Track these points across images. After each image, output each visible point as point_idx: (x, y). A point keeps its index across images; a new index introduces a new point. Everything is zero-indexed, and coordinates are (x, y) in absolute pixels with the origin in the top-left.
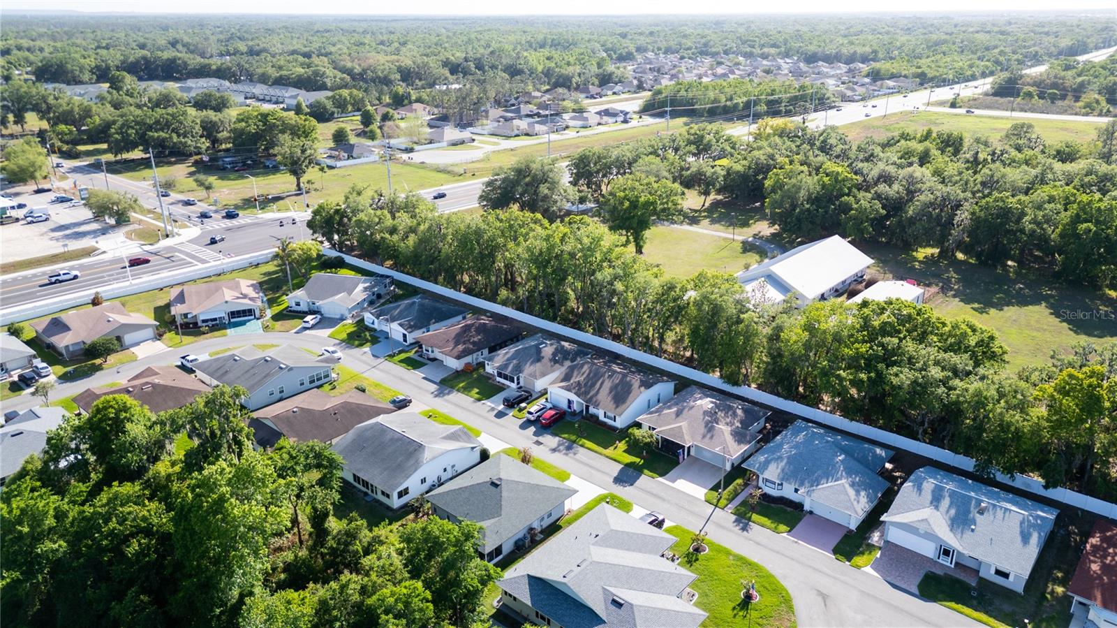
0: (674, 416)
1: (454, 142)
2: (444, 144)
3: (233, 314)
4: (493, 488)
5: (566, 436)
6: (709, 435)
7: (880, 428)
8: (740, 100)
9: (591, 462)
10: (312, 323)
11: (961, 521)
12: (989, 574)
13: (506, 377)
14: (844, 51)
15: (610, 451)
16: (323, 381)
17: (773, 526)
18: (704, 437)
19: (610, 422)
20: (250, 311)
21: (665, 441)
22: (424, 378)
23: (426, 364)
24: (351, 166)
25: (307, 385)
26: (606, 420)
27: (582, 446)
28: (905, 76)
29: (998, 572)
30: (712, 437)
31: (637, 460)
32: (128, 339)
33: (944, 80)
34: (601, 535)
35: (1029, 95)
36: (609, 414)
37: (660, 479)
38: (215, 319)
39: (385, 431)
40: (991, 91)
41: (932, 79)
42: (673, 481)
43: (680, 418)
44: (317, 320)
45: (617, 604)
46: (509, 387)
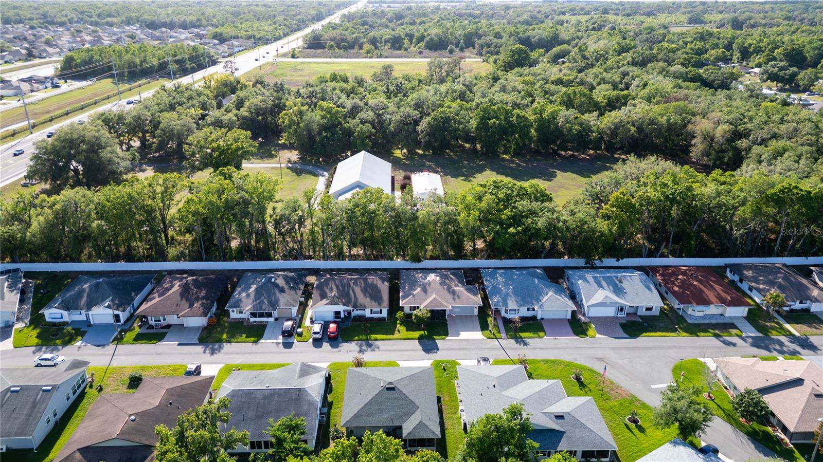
0: (423, 293)
4: (392, 392)
5: (356, 338)
6: (456, 297)
7: (519, 258)
8: (155, 62)
9: (395, 347)
11: (619, 291)
12: (642, 312)
13: (261, 315)
14: (176, 19)
15: (397, 335)
16: (82, 386)
17: (536, 335)
18: (454, 299)
19: (379, 315)
21: (432, 312)
22: (179, 345)
23: (166, 333)
25: (72, 397)
26: (373, 315)
27: (376, 340)
28: (241, 37)
29: (648, 309)
30: (459, 297)
31: (422, 332)
33: (268, 40)
34: (495, 383)
35: (331, 47)
36: (374, 310)
37: (448, 338)
39: (251, 394)
40: (306, 46)
41: (260, 39)
42: (458, 335)
43: (428, 293)
45: (560, 417)
46: (267, 322)
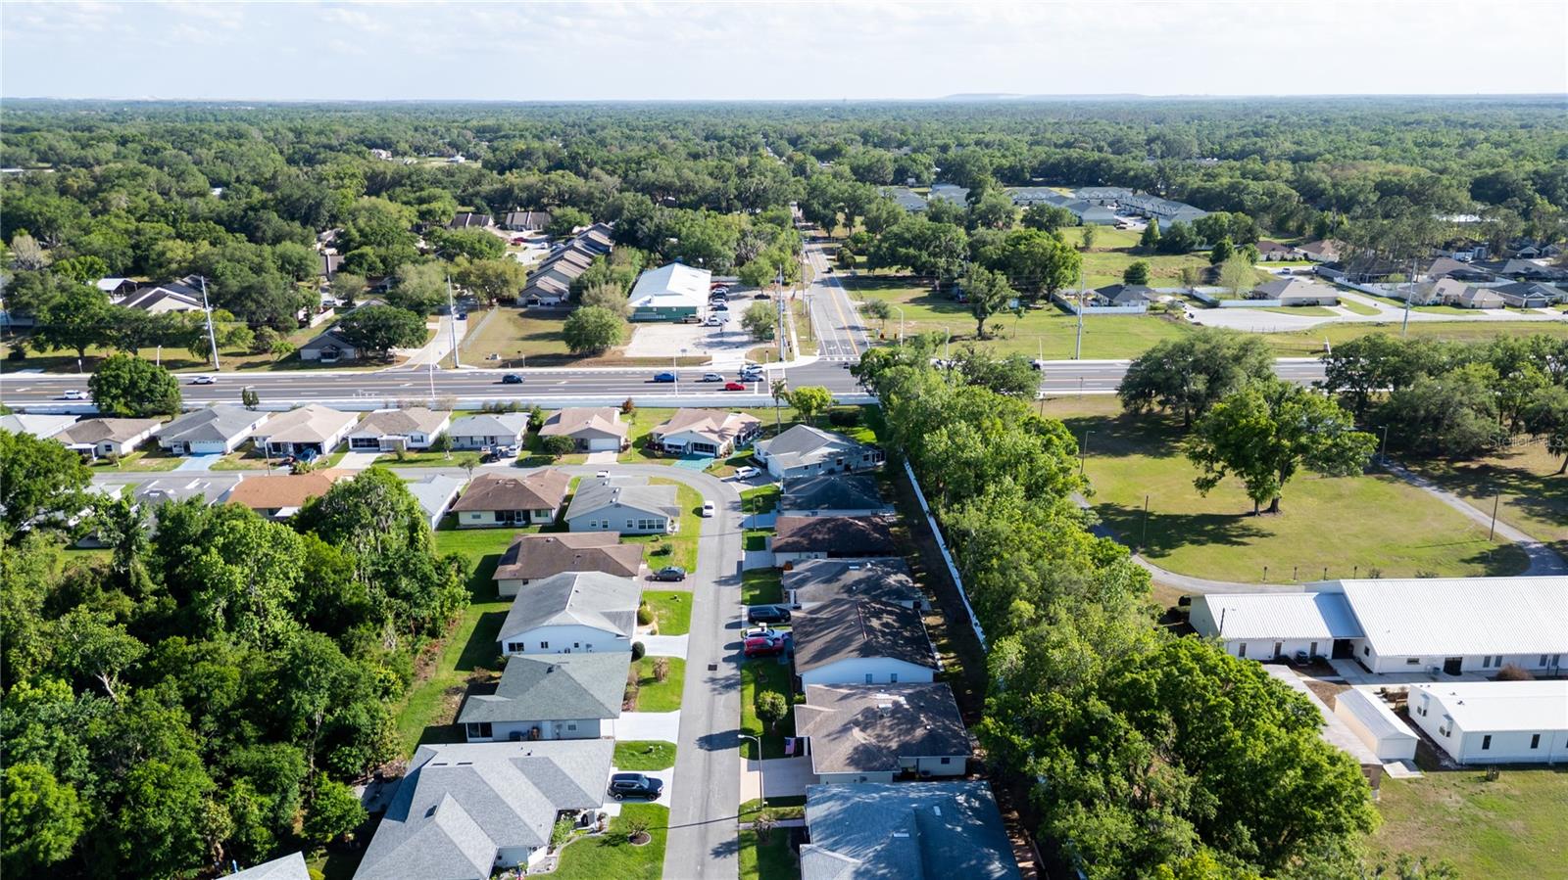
1: (1296, 302)
2: (1278, 303)
3: (698, 446)
10: (742, 474)
16: (656, 530)
20: (712, 447)
24: (1097, 314)
25: (636, 529)
32: (594, 443)
38: (679, 447)
44: (753, 474)
